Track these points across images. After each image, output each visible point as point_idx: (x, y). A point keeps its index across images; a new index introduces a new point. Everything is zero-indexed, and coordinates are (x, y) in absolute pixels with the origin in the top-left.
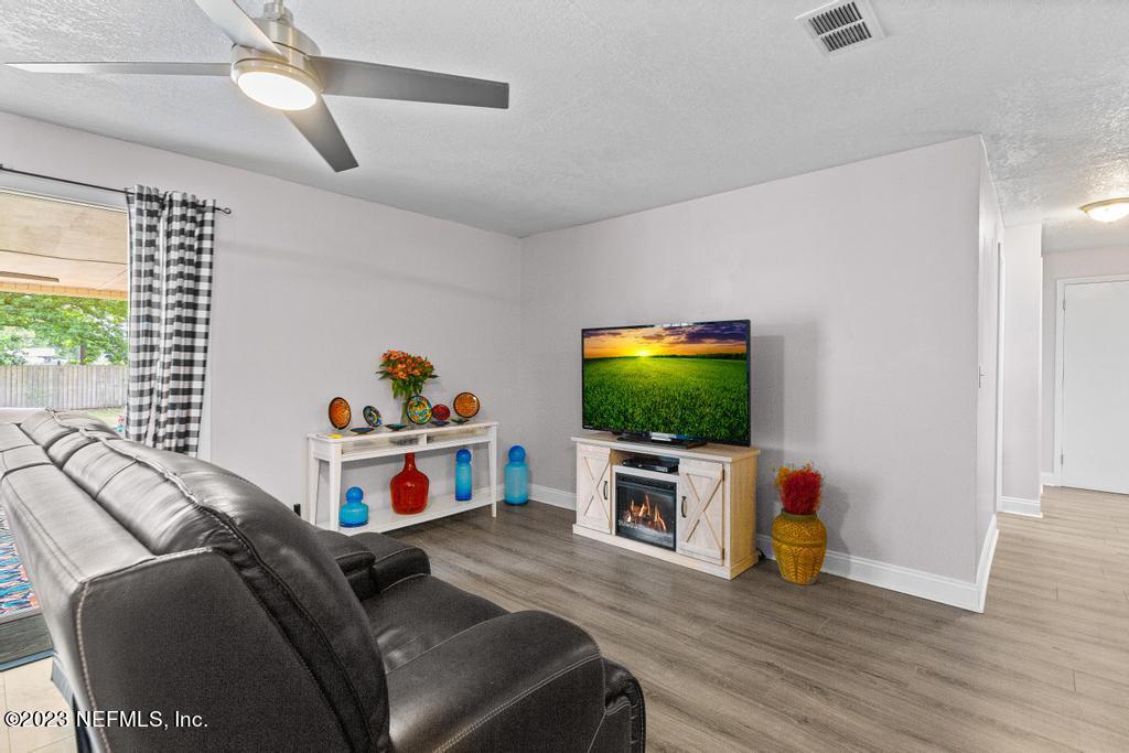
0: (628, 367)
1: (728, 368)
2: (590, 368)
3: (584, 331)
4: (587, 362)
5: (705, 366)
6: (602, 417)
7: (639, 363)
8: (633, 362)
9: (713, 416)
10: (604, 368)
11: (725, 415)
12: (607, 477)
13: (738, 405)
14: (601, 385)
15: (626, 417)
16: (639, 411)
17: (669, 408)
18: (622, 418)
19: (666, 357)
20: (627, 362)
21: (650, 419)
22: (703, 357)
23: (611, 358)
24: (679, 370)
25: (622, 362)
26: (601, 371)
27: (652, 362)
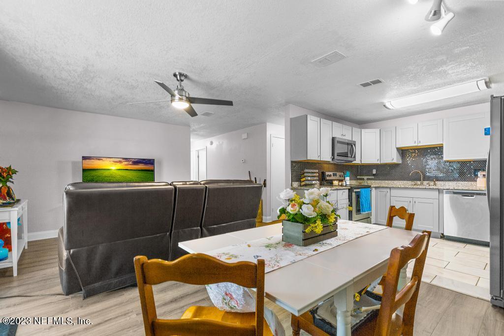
0: (106, 173)
2: (87, 173)
4: (84, 170)
7: (111, 172)
8: (108, 171)
10: (94, 173)
19: (124, 170)
20: (104, 171)
22: (139, 170)
23: (97, 169)
25: (103, 171)
26: (92, 175)
27: (117, 172)
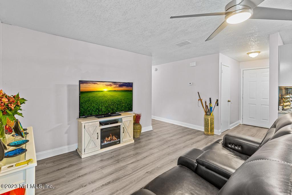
0: (100, 94)
2: (84, 95)
3: (80, 81)
4: (81, 93)
5: (124, 93)
6: (89, 111)
7: (104, 93)
8: (102, 93)
9: (125, 106)
10: (90, 95)
11: (128, 105)
13: (130, 102)
14: (89, 100)
15: (99, 111)
16: (103, 108)
17: (113, 105)
18: (97, 111)
19: (113, 91)
21: (107, 109)
22: (123, 91)
23: (93, 91)
24: (117, 95)
25: (97, 93)
26: (89, 96)
27: (108, 93)
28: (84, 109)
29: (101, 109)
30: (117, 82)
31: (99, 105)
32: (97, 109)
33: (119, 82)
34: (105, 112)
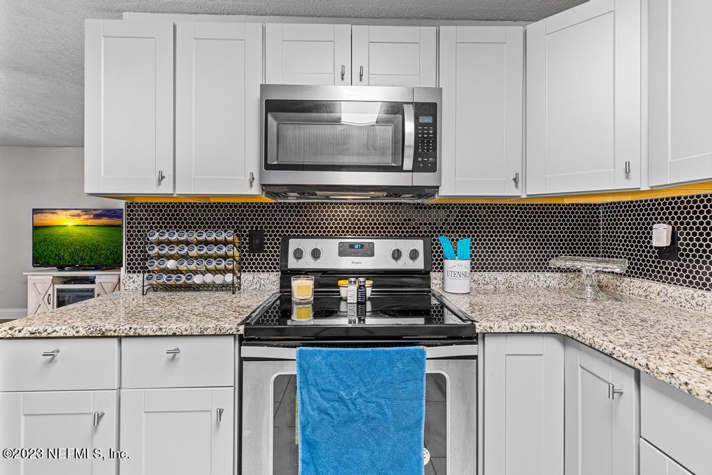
0: (61, 231)
1: (114, 231)
2: (38, 232)
3: (34, 210)
4: (35, 228)
5: (102, 230)
6: (45, 258)
7: (67, 229)
8: (64, 228)
9: (106, 254)
10: (47, 231)
11: (111, 254)
12: (50, 292)
14: (45, 240)
15: (60, 259)
16: (67, 254)
17: (84, 251)
18: (57, 258)
19: (83, 226)
20: (59, 228)
21: (73, 258)
22: (102, 226)
23: (51, 226)
24: (90, 233)
25: (57, 229)
26: (45, 233)
27: (78, 230)
28: (38, 253)
29: (63, 256)
30: (90, 209)
31: (60, 249)
32: (56, 255)
33: (95, 210)
34: (69, 262)
